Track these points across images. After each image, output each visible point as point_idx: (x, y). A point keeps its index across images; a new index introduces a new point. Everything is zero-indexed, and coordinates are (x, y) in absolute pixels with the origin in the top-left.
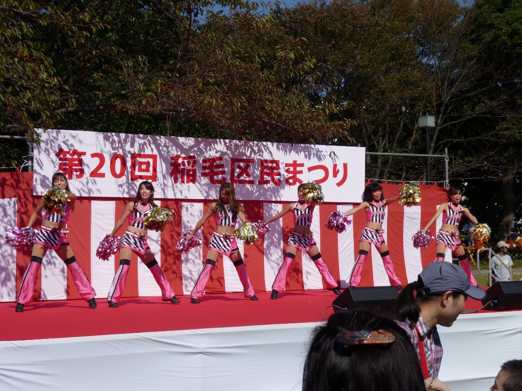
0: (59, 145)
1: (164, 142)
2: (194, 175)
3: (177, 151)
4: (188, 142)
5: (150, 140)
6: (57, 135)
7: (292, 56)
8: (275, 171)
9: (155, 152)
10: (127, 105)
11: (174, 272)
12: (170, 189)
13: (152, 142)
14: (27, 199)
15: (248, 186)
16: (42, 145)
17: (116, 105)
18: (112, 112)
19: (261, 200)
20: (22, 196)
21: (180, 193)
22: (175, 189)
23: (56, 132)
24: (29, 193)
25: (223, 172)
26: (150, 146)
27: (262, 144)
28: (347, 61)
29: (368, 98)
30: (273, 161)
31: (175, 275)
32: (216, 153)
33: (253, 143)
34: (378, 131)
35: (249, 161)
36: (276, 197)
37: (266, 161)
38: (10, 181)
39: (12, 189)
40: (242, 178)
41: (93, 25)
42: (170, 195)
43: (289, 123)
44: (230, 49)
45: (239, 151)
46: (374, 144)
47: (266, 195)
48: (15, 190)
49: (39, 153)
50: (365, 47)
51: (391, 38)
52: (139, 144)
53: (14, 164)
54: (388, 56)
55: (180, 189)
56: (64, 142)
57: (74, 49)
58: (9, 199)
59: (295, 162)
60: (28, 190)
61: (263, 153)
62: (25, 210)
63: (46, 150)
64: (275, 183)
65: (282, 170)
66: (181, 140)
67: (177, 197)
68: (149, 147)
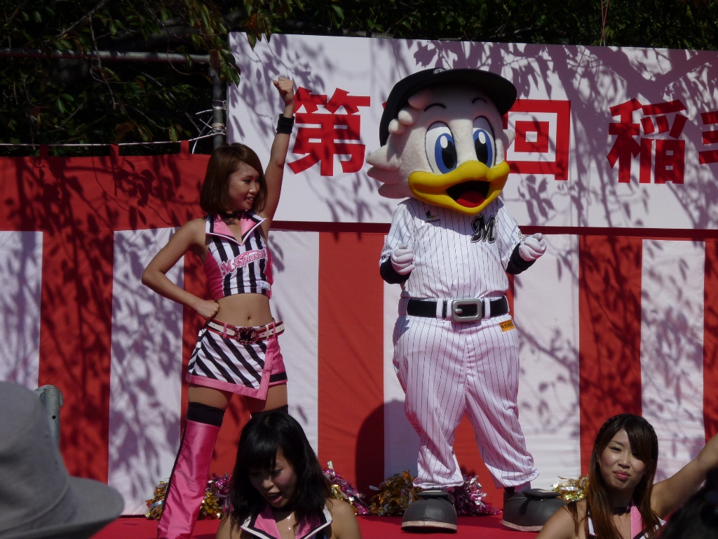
1: (584, 64)
2: (678, 161)
5: (547, 57)
9: (559, 94)
12: (596, 201)
13: (551, 65)
22: (610, 198)
26: (545, 77)
42: (596, 219)
52: (514, 70)
53: (173, 133)
55: (623, 199)
56: (297, 72)
58: (148, 232)
66: (633, 54)
68: (540, 80)
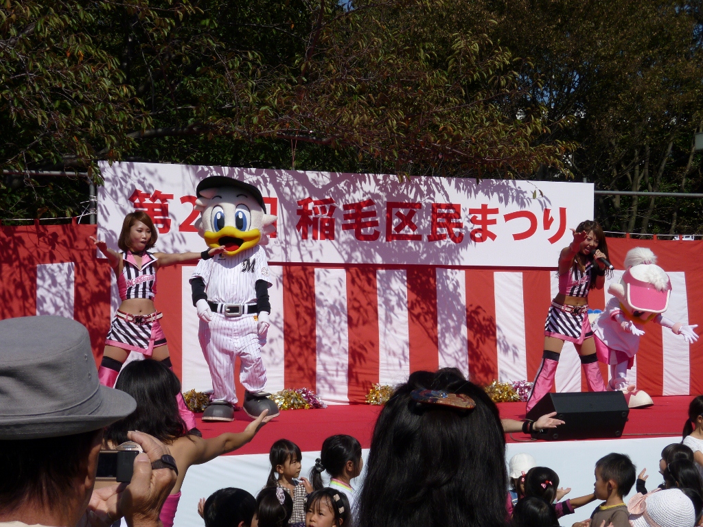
0: (133, 186)
1: (286, 180)
2: (331, 229)
3: (305, 193)
4: (320, 179)
5: (266, 175)
6: (130, 172)
7: (476, 47)
8: (454, 221)
9: (274, 195)
10: (232, 126)
11: (300, 368)
12: (295, 249)
13: (268, 179)
14: (86, 264)
15: (411, 244)
16: (107, 184)
17: (216, 126)
18: (211, 136)
19: (431, 264)
20: (79, 259)
21: (308, 255)
22: (302, 248)
23: (128, 165)
24: (89, 255)
25: (375, 224)
26: (266, 186)
27: (434, 181)
28: (582, 49)
29: (615, 105)
30: (450, 206)
31: (301, 374)
32: (364, 195)
33: (420, 180)
34: (633, 157)
35: (413, 207)
36: (453, 261)
37: (439, 206)
38: (62, 237)
39: (65, 248)
40: (402, 232)
41: (179, 9)
42: (295, 258)
43: (471, 148)
44: (380, 40)
45: (399, 191)
46: (626, 177)
47: (439, 257)
48: (69, 251)
49: (104, 196)
50: (609, 27)
51: (651, 12)
53: (68, 213)
54: (647, 40)
55: (309, 249)
56: (139, 182)
57: (155, 43)
58: (60, 264)
59: (484, 206)
60: (88, 250)
61: (434, 194)
62: (84, 280)
63: (113, 192)
64: (454, 239)
65: (464, 219)
66: (311, 175)
67: (305, 261)
68: (264, 188)
